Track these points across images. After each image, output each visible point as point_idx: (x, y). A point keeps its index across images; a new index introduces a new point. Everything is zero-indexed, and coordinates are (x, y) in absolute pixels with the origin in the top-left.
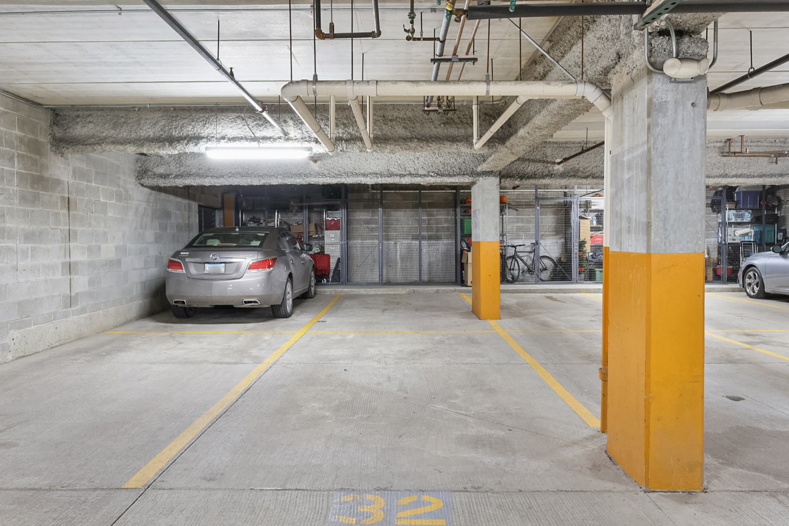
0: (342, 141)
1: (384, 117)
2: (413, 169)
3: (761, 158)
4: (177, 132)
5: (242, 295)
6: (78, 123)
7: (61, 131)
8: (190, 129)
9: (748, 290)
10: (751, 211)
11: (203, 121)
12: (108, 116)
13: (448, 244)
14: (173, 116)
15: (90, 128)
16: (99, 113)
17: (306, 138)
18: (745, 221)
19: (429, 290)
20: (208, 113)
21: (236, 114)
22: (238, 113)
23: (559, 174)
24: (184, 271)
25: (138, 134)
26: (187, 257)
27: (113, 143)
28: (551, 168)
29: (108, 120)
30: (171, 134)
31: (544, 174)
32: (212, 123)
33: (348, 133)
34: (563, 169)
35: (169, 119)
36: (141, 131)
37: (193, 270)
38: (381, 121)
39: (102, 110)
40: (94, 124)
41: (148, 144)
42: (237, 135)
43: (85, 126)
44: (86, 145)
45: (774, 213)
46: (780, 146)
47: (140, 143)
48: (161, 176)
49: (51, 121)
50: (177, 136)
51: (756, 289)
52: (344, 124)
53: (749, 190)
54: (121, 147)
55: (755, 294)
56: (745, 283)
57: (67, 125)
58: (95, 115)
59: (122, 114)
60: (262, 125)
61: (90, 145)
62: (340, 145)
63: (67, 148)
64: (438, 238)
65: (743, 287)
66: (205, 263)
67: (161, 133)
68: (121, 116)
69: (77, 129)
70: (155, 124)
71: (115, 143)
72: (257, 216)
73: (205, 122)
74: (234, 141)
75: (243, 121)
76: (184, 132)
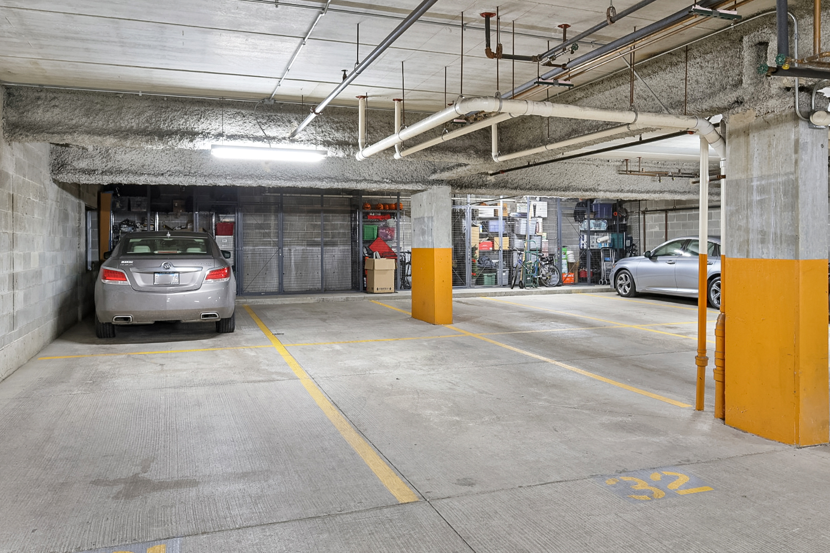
0: (349, 145)
1: (389, 124)
2: (368, 175)
3: (646, 176)
4: (166, 125)
5: (201, 308)
6: (39, 106)
7: (16, 115)
8: (181, 123)
9: (620, 291)
10: (606, 221)
11: (198, 114)
12: (78, 100)
13: (344, 251)
14: (162, 107)
15: (55, 113)
16: (68, 96)
17: (312, 140)
18: (602, 229)
19: (338, 298)
20: (205, 107)
21: (236, 110)
22: (238, 109)
23: (492, 184)
24: (128, 282)
25: (118, 124)
26: (131, 267)
27: (88, 133)
28: (485, 178)
29: (79, 105)
30: (159, 127)
31: (479, 184)
32: (208, 118)
33: (354, 137)
34: (495, 180)
35: (157, 110)
36: (121, 121)
37: (140, 280)
38: (387, 128)
39: (74, 93)
40: (61, 109)
41: (133, 137)
42: (236, 133)
43: (48, 111)
44: (53, 133)
45: (622, 223)
46: (660, 167)
47: (121, 135)
48: (84, 171)
49: (4, 102)
50: (166, 129)
51: (628, 290)
52: (350, 128)
53: (604, 202)
54: (99, 138)
55: (626, 293)
56: (617, 284)
57: (24, 108)
58: (61, 98)
59: (98, 100)
60: (266, 123)
61: (58, 133)
62: (348, 150)
63: (27, 136)
64: (334, 244)
65: (615, 287)
66: (155, 273)
67: (147, 125)
68: (96, 101)
69: (38, 113)
70: (139, 114)
71: (90, 133)
72: (131, 218)
73: (199, 116)
74: (234, 139)
75: (244, 118)
76: (175, 126)
